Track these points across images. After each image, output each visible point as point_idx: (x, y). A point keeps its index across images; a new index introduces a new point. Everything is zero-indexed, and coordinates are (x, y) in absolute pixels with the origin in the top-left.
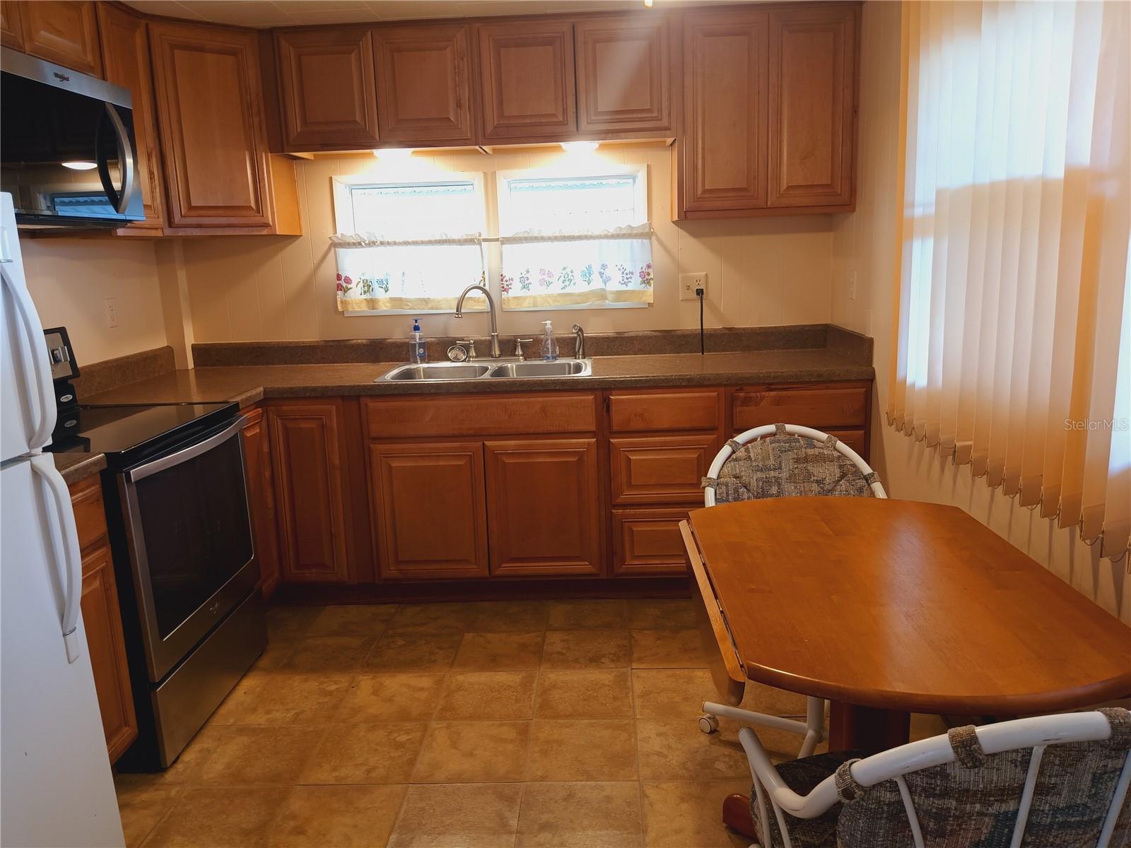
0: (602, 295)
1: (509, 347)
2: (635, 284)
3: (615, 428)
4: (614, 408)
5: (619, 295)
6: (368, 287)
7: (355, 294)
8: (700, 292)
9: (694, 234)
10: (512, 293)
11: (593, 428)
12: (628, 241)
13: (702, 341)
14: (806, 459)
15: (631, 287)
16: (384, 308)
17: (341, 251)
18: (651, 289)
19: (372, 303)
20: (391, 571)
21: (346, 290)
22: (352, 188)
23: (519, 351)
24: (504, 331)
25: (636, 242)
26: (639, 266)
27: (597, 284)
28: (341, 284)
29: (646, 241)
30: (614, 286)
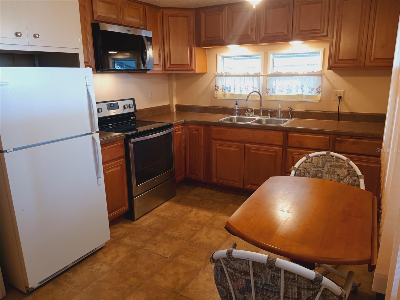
0: (301, 96)
1: (265, 113)
2: (314, 93)
3: (289, 145)
4: (289, 139)
5: (308, 97)
6: (224, 89)
7: (220, 92)
8: (340, 98)
9: (341, 75)
10: (269, 94)
11: (281, 144)
12: (313, 77)
13: (339, 116)
14: (335, 166)
15: (312, 94)
16: (228, 97)
17: (217, 78)
18: (320, 95)
19: (224, 95)
20: (214, 180)
21: (217, 91)
22: (223, 57)
23: (269, 115)
24: (265, 107)
25: (316, 78)
26: (317, 86)
27: (300, 92)
28: (216, 88)
29: (320, 77)
30: (306, 93)
